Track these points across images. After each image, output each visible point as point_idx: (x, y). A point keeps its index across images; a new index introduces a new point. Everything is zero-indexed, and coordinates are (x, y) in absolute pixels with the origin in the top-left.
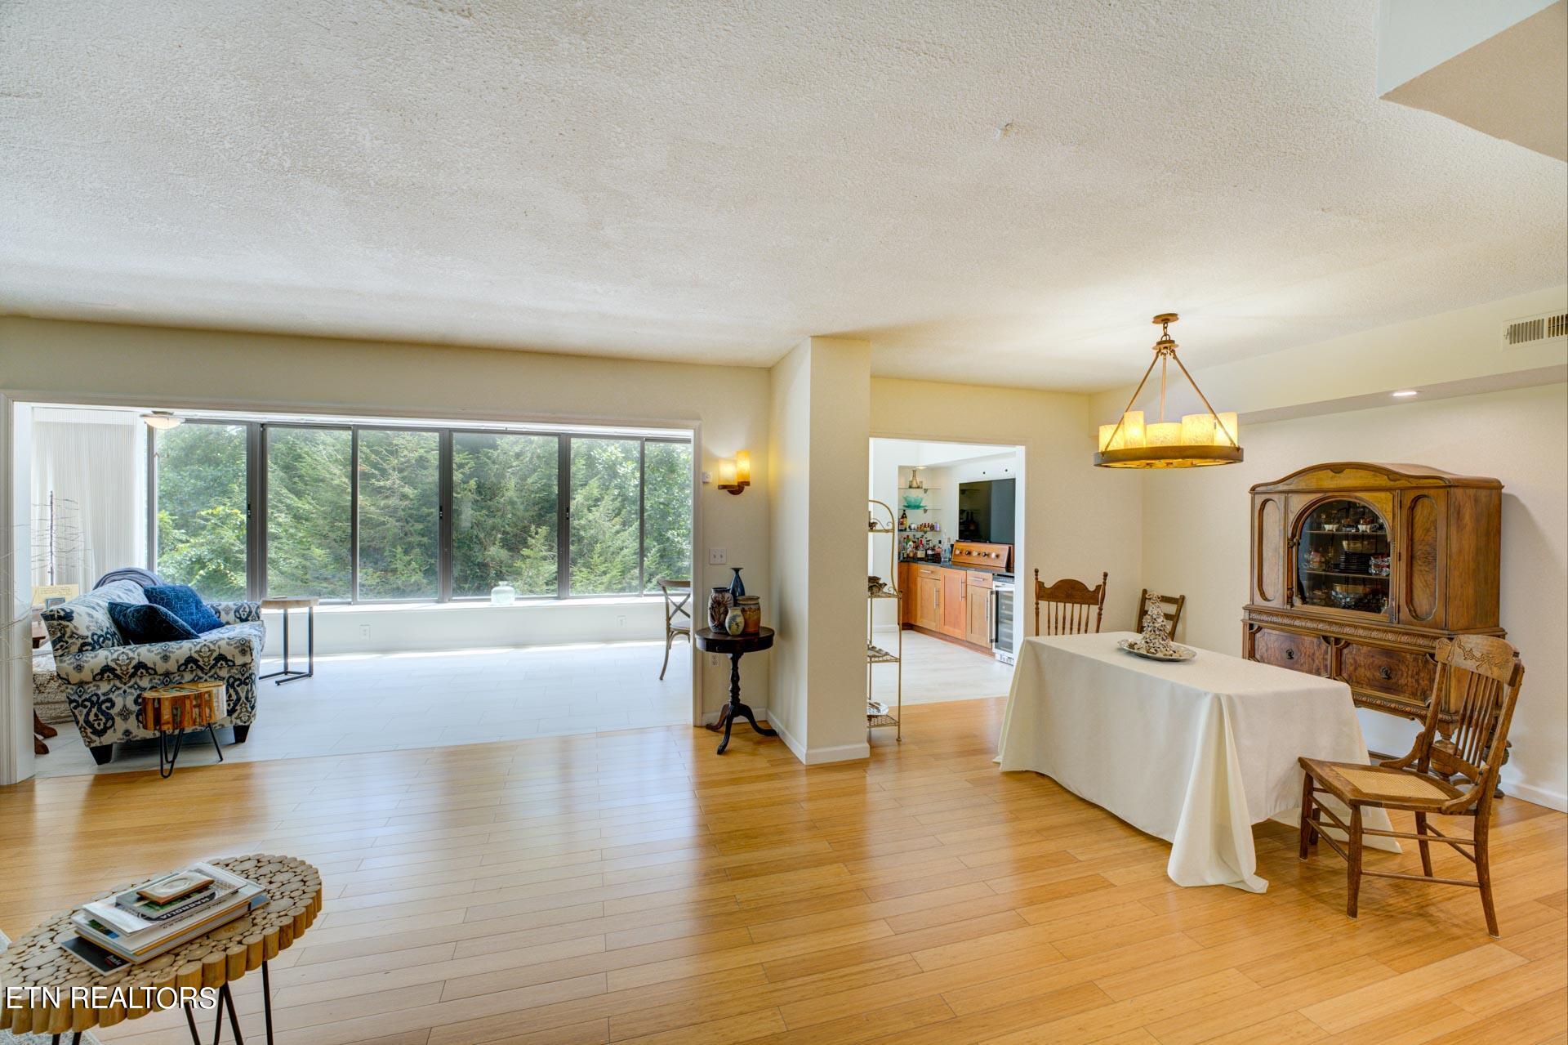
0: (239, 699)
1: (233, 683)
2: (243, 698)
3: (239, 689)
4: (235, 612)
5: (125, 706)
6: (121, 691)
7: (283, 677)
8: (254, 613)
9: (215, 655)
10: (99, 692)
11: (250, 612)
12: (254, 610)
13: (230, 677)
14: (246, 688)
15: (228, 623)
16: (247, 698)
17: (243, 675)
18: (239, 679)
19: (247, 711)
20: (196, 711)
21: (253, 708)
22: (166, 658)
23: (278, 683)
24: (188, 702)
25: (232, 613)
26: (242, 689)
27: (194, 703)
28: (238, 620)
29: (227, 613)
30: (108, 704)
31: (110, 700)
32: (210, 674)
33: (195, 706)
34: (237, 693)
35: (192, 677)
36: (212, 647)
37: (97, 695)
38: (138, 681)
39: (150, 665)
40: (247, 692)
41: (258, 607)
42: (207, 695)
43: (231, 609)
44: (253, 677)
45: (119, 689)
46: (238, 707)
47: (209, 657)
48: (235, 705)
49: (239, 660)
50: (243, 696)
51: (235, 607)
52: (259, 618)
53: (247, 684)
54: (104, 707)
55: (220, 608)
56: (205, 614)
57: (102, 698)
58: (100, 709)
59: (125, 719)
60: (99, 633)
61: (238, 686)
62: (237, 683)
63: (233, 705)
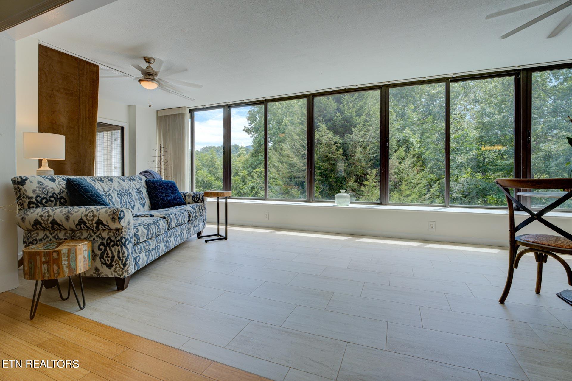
0: (113, 257)
2: (116, 257)
3: (113, 249)
4: (192, 197)
7: (216, 237)
8: (201, 198)
10: (38, 239)
11: (199, 198)
12: (201, 197)
13: (109, 238)
14: (117, 248)
15: (189, 203)
16: (119, 257)
17: (116, 238)
19: (120, 267)
21: (124, 265)
22: (67, 218)
23: (206, 241)
25: (191, 197)
26: (115, 249)
28: (194, 202)
29: (189, 198)
32: (96, 234)
34: (112, 252)
35: (87, 234)
39: (59, 222)
40: (119, 252)
41: (203, 196)
43: (191, 196)
44: (124, 240)
47: (92, 220)
48: (112, 261)
49: (113, 226)
50: (116, 254)
51: (192, 195)
52: (203, 201)
53: (118, 246)
55: (186, 194)
56: (178, 197)
61: (113, 246)
62: (112, 244)
63: (110, 261)
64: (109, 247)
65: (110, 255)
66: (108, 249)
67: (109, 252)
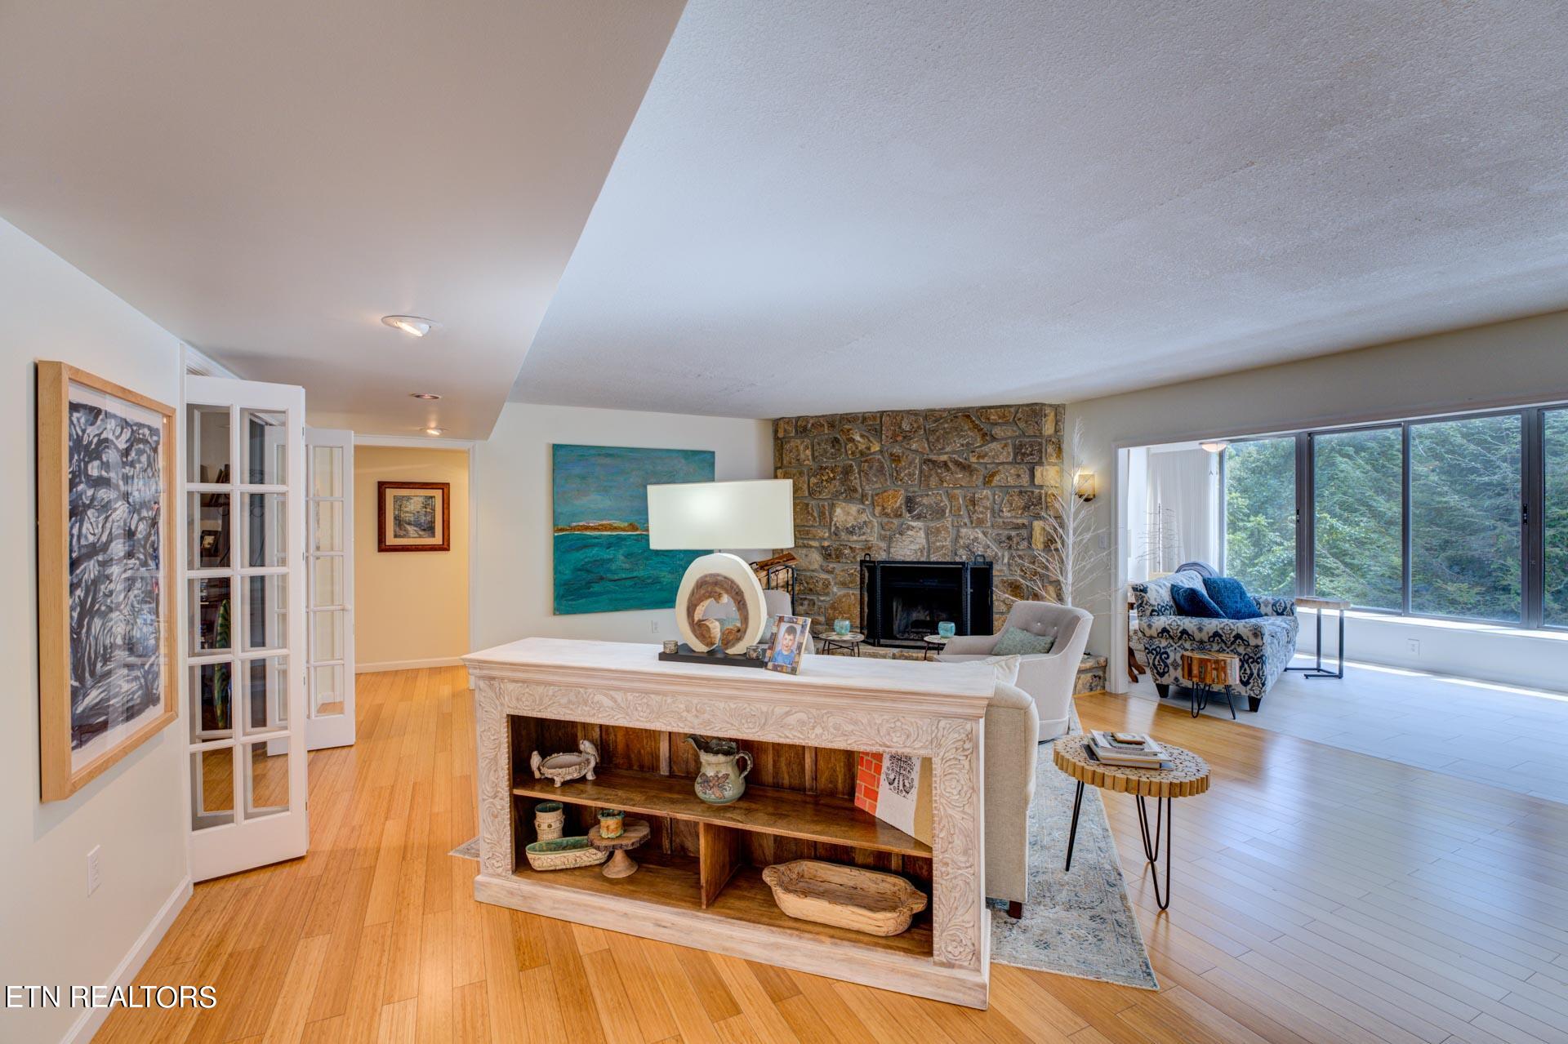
0: (1252, 674)
1: (1248, 660)
2: (1255, 674)
3: (1252, 666)
4: (1273, 605)
5: (1175, 660)
6: (1173, 648)
7: (1316, 673)
8: (1288, 608)
9: (1234, 633)
10: (1161, 646)
11: (1285, 608)
12: (1288, 606)
13: (1246, 654)
14: (1257, 666)
15: (1266, 615)
16: (1258, 675)
17: (1256, 655)
18: (1252, 658)
19: (1258, 686)
20: (1215, 672)
21: (1263, 684)
22: (1200, 629)
23: (1307, 676)
24: (1209, 664)
25: (1270, 606)
26: (1255, 666)
27: (1213, 666)
28: (1275, 613)
29: (1266, 606)
30: (1166, 656)
31: (1166, 653)
32: (1231, 648)
33: (1214, 669)
34: (1250, 669)
35: (1218, 648)
36: (1232, 627)
37: (1159, 647)
38: (1184, 644)
39: (1190, 632)
40: (1259, 670)
41: (1293, 604)
42: (1222, 663)
43: (1269, 603)
44: (1264, 658)
45: (1172, 646)
46: (1251, 681)
47: (1230, 634)
48: (1249, 678)
49: (1253, 642)
50: (1255, 672)
51: (1272, 602)
52: (1293, 614)
53: (1258, 663)
54: (1163, 657)
55: (1260, 601)
56: (1248, 604)
57: (1162, 650)
58: (1161, 657)
59: (1176, 669)
60: (1162, 604)
61: (1252, 663)
62: (1251, 660)
63: (1247, 678)
64: (1247, 663)
65: (1248, 672)
66: (1246, 666)
67: (1248, 669)
